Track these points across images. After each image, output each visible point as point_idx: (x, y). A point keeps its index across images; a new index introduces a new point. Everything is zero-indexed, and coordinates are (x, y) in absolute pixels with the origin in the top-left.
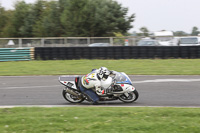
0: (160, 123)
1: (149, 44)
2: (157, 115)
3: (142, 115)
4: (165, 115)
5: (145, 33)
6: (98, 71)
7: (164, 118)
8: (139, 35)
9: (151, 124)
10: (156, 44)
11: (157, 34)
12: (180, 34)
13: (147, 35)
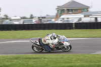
0: (14, 63)
1: (8, 23)
2: (12, 59)
3: (4, 59)
4: (16, 59)
5: (6, 18)
6: (51, 35)
7: (16, 60)
8: (4, 18)
9: (9, 63)
10: (12, 23)
11: (13, 18)
12: (24, 18)
13: (7, 19)
